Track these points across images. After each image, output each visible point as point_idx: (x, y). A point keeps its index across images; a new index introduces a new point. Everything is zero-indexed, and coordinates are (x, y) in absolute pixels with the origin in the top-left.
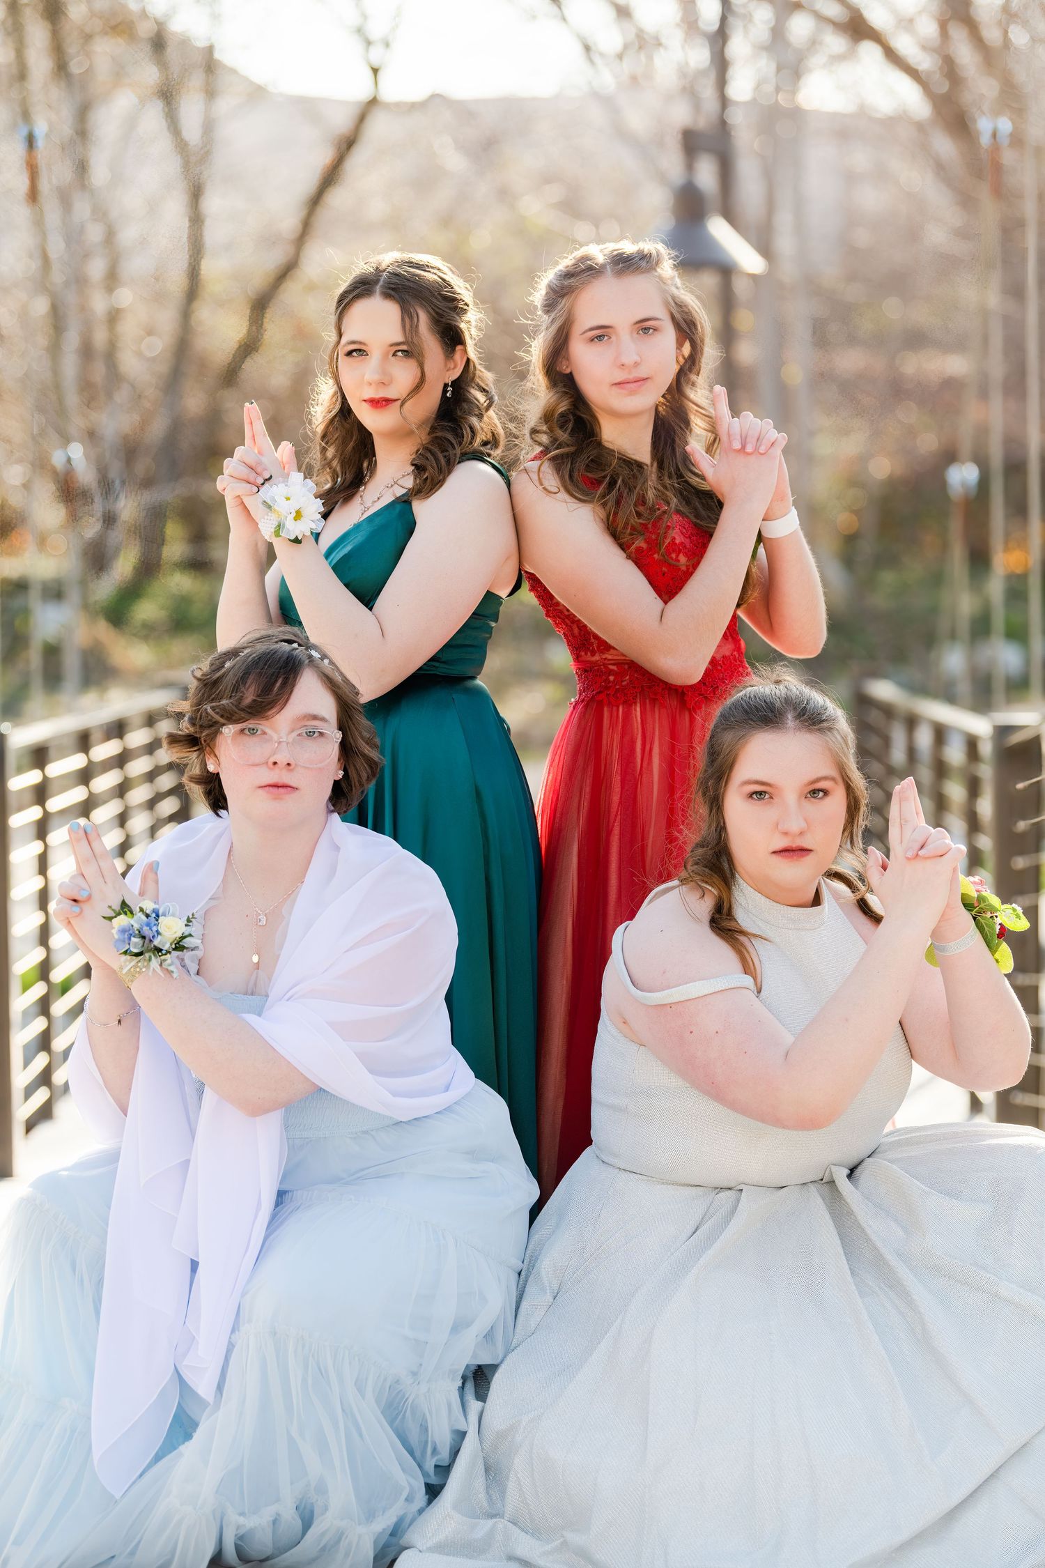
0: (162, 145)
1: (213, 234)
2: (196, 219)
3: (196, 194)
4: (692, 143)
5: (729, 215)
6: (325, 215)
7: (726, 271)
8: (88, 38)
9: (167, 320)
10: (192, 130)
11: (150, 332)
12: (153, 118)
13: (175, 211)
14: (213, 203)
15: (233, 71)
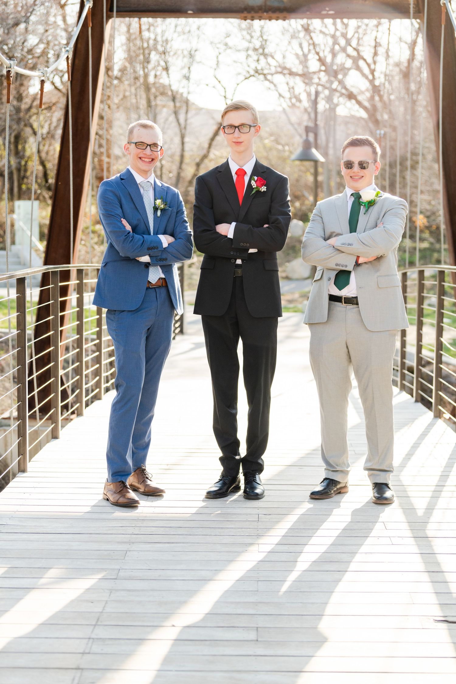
0: (175, 124)
1: (187, 147)
2: (183, 143)
3: (183, 137)
4: (307, 129)
5: (316, 148)
6: (214, 143)
7: (316, 162)
8: (155, 97)
9: (175, 168)
10: (182, 120)
11: (170, 172)
12: (172, 118)
13: (177, 140)
14: (186, 140)
15: (193, 104)
